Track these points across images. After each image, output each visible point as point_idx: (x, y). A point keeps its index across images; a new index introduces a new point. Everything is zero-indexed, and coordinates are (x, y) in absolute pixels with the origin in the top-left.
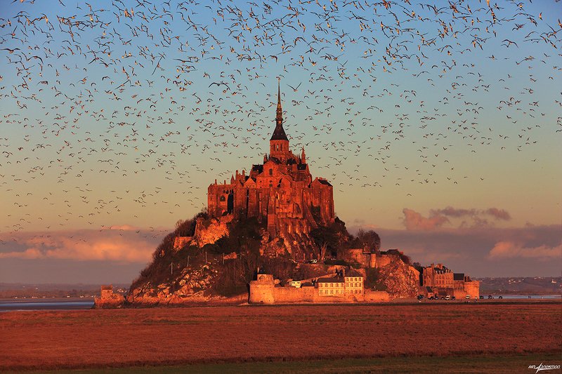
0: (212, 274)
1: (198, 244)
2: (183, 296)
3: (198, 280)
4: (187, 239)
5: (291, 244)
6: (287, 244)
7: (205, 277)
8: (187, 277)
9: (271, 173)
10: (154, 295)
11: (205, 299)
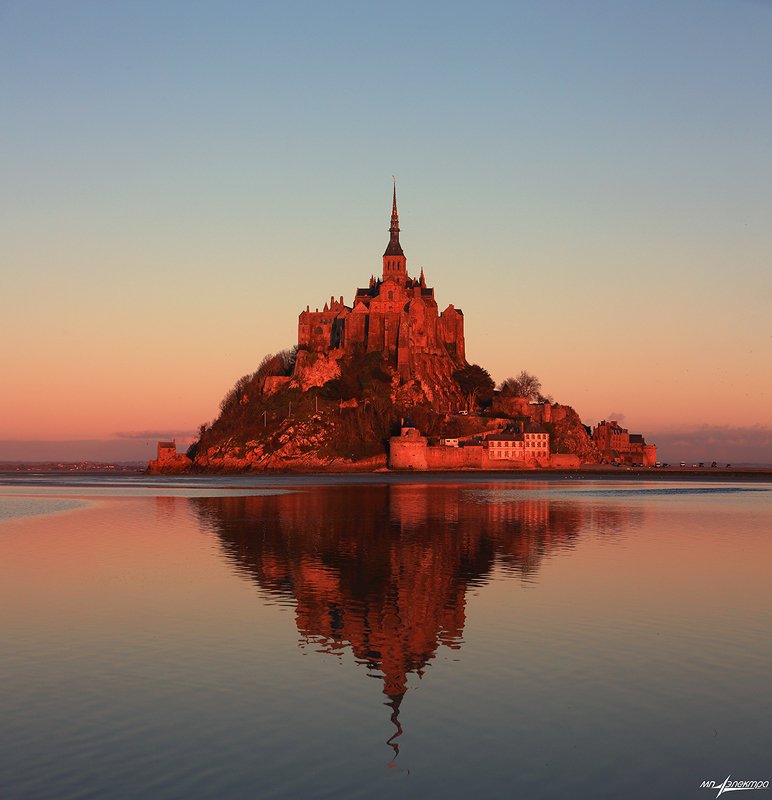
0: (326, 427)
1: (300, 386)
2: (287, 458)
3: (307, 435)
4: (284, 379)
5: (433, 389)
6: (425, 388)
7: (316, 431)
8: (291, 430)
9: (391, 297)
10: (241, 455)
11: (321, 462)
